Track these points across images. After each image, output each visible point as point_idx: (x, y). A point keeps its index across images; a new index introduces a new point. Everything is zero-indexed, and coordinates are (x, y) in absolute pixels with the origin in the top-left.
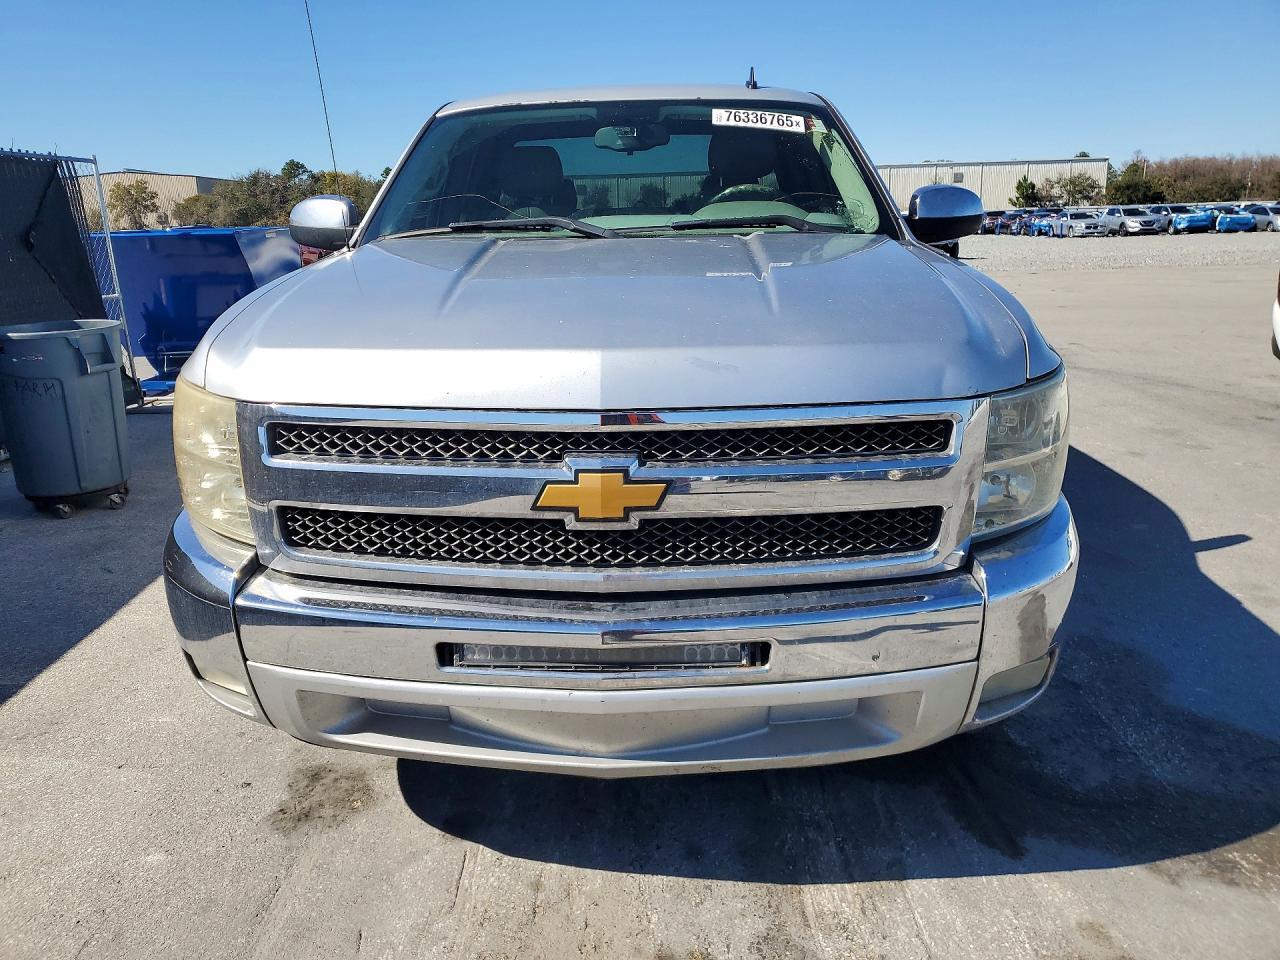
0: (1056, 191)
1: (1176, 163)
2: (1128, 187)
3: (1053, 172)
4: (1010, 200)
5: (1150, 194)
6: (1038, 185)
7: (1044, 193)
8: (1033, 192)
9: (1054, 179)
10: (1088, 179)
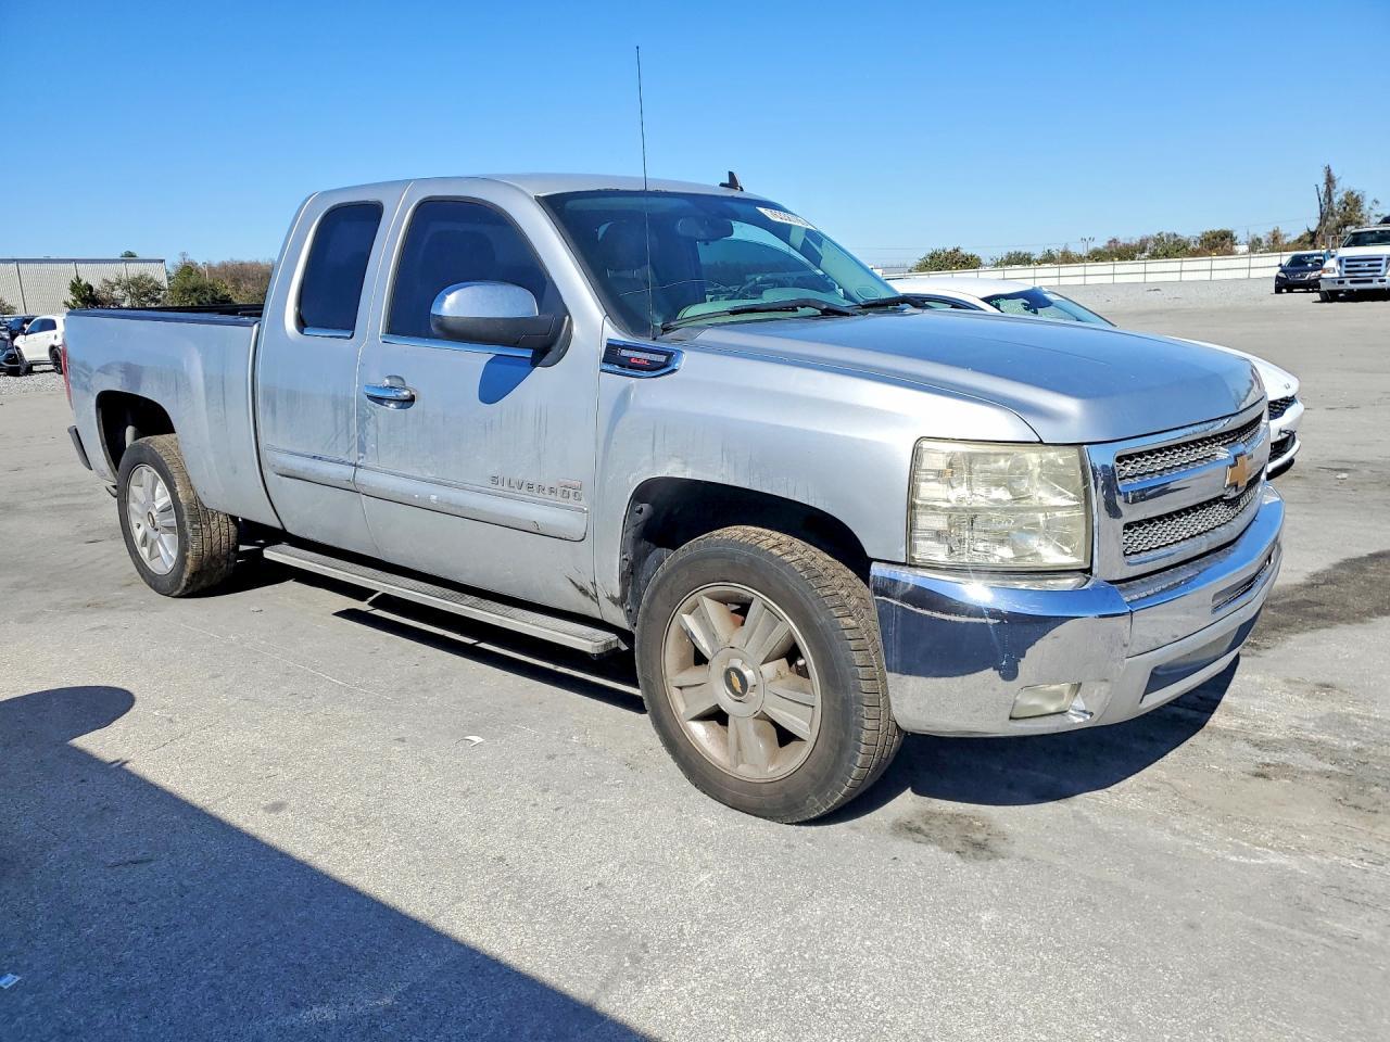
0: (118, 293)
1: (224, 266)
2: (195, 290)
3: (112, 272)
4: (65, 303)
5: (218, 297)
6: (96, 287)
7: (104, 296)
8: (90, 294)
9: (113, 280)
10: (150, 281)
